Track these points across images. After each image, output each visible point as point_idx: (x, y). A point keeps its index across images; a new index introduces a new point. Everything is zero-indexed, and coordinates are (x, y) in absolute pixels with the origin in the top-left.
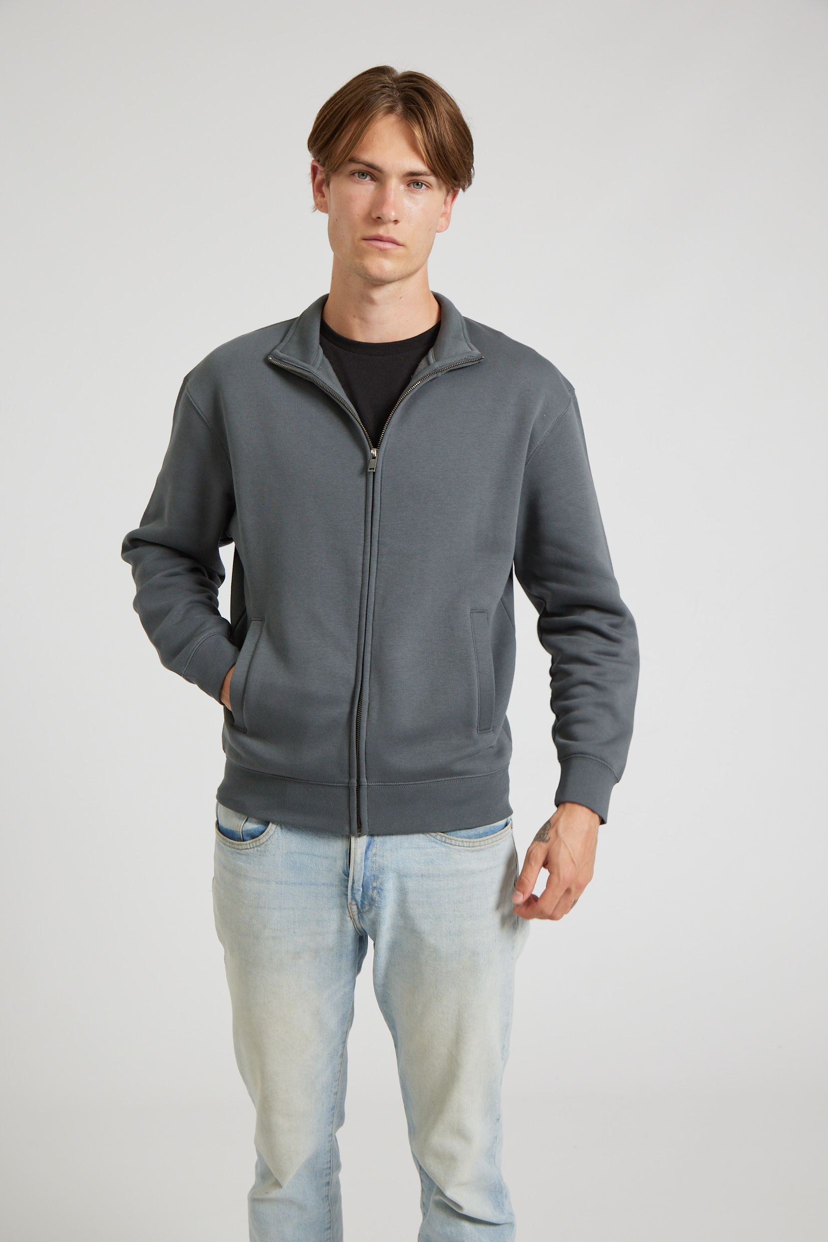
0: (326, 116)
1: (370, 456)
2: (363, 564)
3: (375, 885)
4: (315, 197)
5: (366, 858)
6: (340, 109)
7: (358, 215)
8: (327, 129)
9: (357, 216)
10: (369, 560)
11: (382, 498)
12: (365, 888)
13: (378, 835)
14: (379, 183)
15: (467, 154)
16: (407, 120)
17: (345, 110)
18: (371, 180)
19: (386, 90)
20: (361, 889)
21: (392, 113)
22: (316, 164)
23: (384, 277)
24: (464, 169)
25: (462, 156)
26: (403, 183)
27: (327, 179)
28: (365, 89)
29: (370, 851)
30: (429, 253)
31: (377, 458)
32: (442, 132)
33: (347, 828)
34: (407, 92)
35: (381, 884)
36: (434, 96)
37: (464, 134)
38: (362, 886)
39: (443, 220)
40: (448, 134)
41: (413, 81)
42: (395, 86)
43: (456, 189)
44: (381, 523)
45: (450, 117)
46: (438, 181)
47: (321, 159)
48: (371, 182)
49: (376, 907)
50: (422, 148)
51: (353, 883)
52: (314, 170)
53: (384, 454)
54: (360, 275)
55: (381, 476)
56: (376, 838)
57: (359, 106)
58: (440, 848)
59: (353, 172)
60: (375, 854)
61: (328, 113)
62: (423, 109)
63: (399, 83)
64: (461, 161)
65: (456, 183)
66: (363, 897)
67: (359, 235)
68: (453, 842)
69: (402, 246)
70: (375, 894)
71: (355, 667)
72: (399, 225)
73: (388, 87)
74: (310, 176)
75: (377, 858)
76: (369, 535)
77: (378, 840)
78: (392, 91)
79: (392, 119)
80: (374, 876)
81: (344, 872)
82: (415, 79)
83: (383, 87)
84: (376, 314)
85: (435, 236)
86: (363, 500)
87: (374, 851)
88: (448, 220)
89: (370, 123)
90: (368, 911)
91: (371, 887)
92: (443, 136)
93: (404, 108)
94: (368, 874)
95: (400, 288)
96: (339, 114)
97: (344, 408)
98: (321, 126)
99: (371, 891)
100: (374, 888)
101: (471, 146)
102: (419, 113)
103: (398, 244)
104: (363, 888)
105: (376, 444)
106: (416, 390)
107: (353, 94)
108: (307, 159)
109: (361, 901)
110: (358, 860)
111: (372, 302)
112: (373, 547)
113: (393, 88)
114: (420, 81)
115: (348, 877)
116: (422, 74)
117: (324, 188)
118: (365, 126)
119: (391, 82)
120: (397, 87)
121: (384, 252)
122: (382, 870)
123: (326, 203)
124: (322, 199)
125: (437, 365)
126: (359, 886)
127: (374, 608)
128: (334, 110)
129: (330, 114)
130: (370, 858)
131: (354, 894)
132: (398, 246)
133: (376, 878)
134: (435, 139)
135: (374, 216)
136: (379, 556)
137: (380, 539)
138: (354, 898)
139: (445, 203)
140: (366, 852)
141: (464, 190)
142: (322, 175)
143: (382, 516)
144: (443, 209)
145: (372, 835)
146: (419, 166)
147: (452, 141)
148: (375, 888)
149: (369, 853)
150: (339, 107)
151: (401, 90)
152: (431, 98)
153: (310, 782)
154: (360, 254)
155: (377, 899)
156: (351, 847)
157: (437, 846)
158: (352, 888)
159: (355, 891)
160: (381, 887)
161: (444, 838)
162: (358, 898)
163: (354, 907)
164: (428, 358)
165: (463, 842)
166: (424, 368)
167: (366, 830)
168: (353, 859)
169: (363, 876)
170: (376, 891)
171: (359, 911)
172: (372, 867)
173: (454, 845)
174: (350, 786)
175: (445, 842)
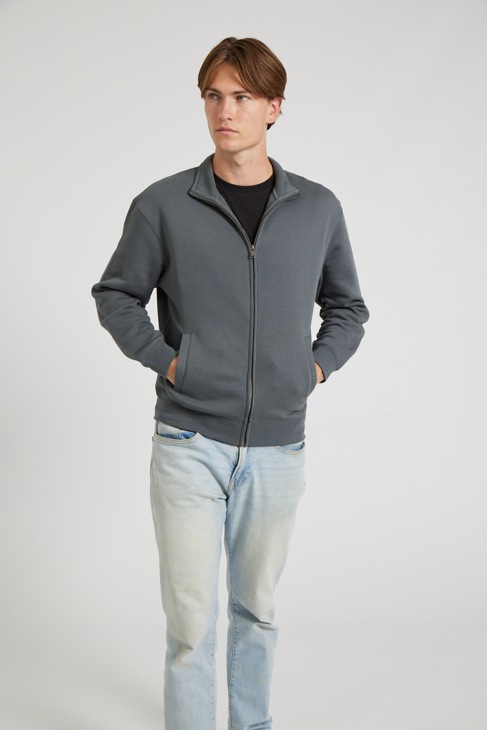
1: (250, 249)
3: (248, 471)
11: (258, 272)
13: (252, 447)
20: (240, 473)
31: (254, 250)
33: (238, 443)
35: (252, 470)
51: (238, 469)
53: (258, 248)
55: (257, 260)
68: (287, 452)
69: (237, 132)
70: (247, 476)
75: (251, 457)
77: (250, 448)
80: (248, 466)
81: (233, 463)
84: (240, 170)
86: (248, 273)
87: (250, 454)
90: (241, 485)
91: (246, 472)
94: (246, 465)
99: (245, 475)
103: (234, 132)
104: (242, 473)
109: (238, 480)
111: (237, 165)
115: (236, 466)
122: (252, 464)
126: (240, 471)
131: (236, 476)
133: (249, 467)
138: (235, 478)
143: (259, 282)
146: (239, 88)
148: (248, 472)
155: (247, 479)
156: (240, 452)
157: (279, 454)
158: (237, 472)
159: (237, 474)
160: (251, 472)
161: (283, 450)
162: (237, 478)
163: (233, 483)
164: (273, 195)
165: (291, 452)
166: (274, 201)
167: (247, 443)
168: (241, 457)
169: (244, 466)
170: (248, 474)
171: (235, 485)
172: (248, 462)
173: (287, 454)
174: (244, 421)
175: (283, 452)
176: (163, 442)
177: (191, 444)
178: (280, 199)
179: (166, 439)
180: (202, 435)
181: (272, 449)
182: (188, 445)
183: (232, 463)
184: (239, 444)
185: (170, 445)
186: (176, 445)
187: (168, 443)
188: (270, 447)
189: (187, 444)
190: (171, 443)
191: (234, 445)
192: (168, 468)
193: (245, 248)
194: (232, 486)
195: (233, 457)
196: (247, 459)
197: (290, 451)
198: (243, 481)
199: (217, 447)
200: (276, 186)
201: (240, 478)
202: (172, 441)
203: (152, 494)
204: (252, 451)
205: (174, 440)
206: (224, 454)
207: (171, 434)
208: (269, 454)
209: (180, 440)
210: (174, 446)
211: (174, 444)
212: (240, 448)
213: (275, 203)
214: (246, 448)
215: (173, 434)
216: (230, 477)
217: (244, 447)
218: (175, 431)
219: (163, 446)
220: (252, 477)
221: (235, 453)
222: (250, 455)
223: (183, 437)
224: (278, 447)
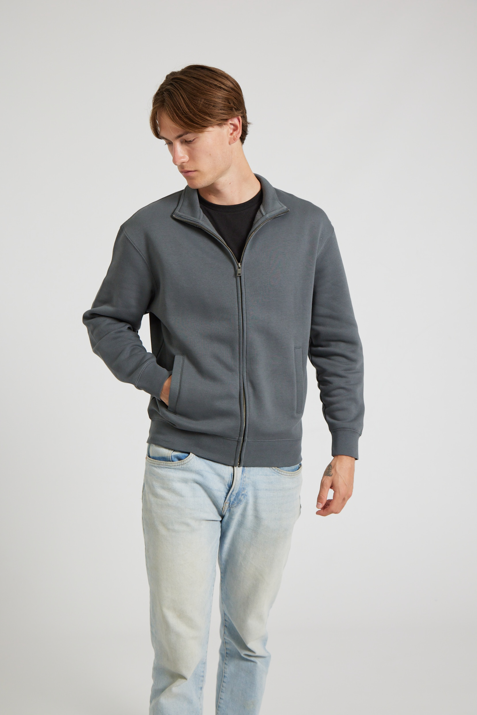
1: (237, 267)
2: (239, 325)
3: (243, 493)
5: (241, 477)
11: (246, 290)
20: (235, 495)
31: (241, 268)
33: (233, 462)
35: (247, 492)
51: (233, 491)
53: (244, 266)
55: (243, 278)
76: (240, 309)
77: (246, 468)
80: (243, 488)
81: (228, 485)
86: (235, 291)
87: (245, 475)
90: (235, 506)
91: (241, 494)
94: (241, 487)
99: (240, 496)
104: (236, 495)
105: (240, 261)
106: (258, 230)
110: (238, 478)
115: (231, 488)
126: (234, 493)
133: (244, 489)
140: (241, 475)
148: (243, 494)
149: (243, 475)
155: (242, 501)
156: (235, 473)
157: (275, 475)
158: (231, 494)
159: (232, 496)
160: (246, 494)
161: (278, 471)
162: (232, 499)
163: (227, 504)
164: (261, 212)
165: (288, 473)
166: (261, 218)
167: (242, 463)
168: (236, 479)
169: (239, 488)
170: (243, 496)
171: (229, 507)
172: (243, 484)
174: (239, 440)
175: (279, 473)
176: (155, 465)
177: (184, 466)
178: (268, 216)
179: (158, 462)
180: (196, 455)
181: (267, 470)
182: (182, 467)
183: (226, 484)
184: (234, 464)
185: (162, 468)
186: (168, 468)
187: (160, 465)
188: (266, 468)
189: (180, 466)
190: (164, 466)
191: (229, 465)
192: (161, 492)
193: (232, 266)
194: (227, 507)
195: (228, 478)
196: (242, 480)
197: (285, 472)
198: (238, 503)
199: (212, 468)
200: (263, 203)
201: (235, 500)
202: (164, 464)
203: (143, 519)
204: (247, 471)
205: (167, 463)
206: (219, 475)
207: (163, 456)
208: (265, 475)
209: (172, 462)
210: (166, 469)
211: (167, 467)
212: (235, 468)
213: (263, 219)
214: (241, 468)
215: (166, 456)
216: (224, 498)
217: (239, 467)
218: (168, 454)
219: (155, 469)
220: (247, 499)
221: (230, 474)
222: (245, 477)
223: (176, 459)
224: (273, 468)
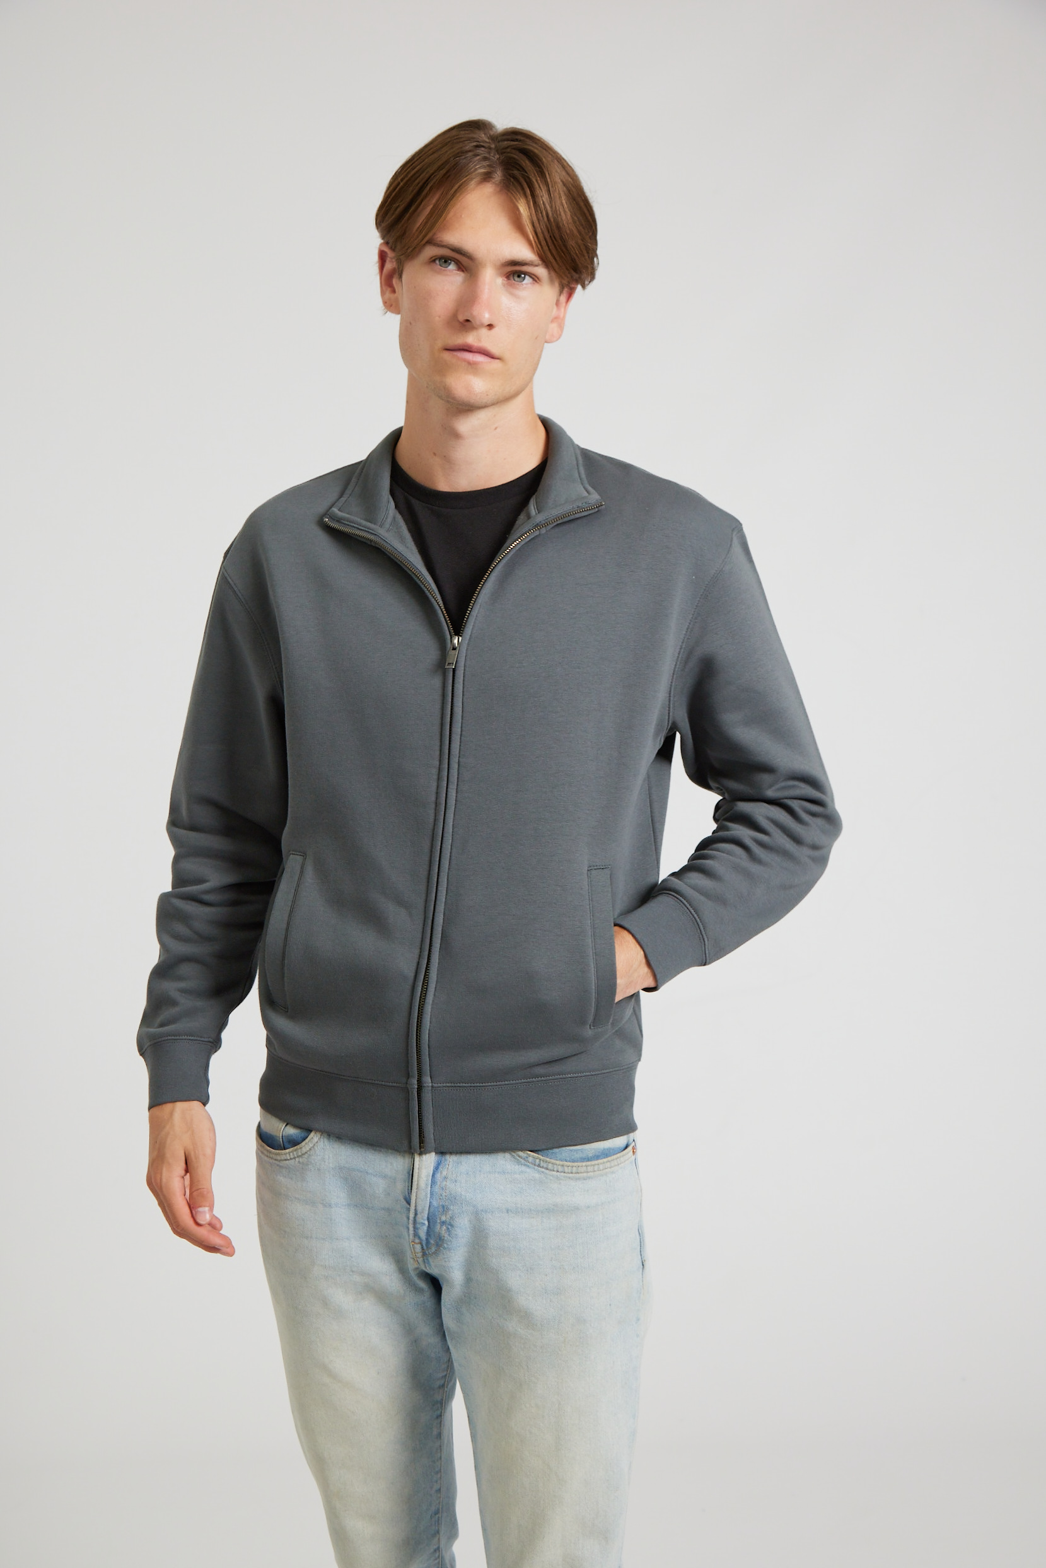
0: (399, 184)
1: (449, 646)
2: (437, 793)
3: (443, 1218)
4: (383, 293)
5: (433, 1182)
6: (417, 175)
7: (439, 317)
8: (399, 200)
9: (437, 318)
10: (445, 788)
11: (465, 704)
12: (431, 1221)
13: (451, 1153)
14: (469, 275)
15: (590, 237)
16: (509, 191)
17: (425, 176)
18: (458, 270)
19: (480, 151)
20: (426, 1223)
21: (489, 182)
22: (386, 249)
23: (472, 401)
24: (587, 257)
25: (583, 239)
26: (501, 275)
27: (399, 268)
28: (452, 148)
29: (439, 1174)
30: (535, 370)
31: (458, 648)
32: (558, 208)
33: (408, 1145)
34: (509, 154)
35: (452, 1218)
36: (546, 159)
37: (586, 211)
38: (428, 1219)
39: (554, 327)
40: (565, 211)
41: (517, 140)
42: (493, 146)
43: (573, 286)
44: (462, 738)
45: (567, 188)
46: (549, 274)
47: (391, 241)
48: (459, 272)
49: (445, 1248)
50: (529, 230)
51: (416, 1214)
52: (382, 257)
53: (468, 644)
54: (440, 397)
55: (464, 673)
56: (448, 1157)
57: (443, 172)
58: (532, 1173)
59: (434, 258)
60: (446, 1178)
61: (402, 180)
62: (531, 177)
63: (499, 142)
64: (582, 247)
65: (576, 276)
66: (428, 1234)
67: (440, 344)
68: (550, 1166)
69: (498, 359)
70: (443, 1231)
71: (421, 930)
72: (494, 331)
73: (483, 147)
74: (378, 265)
75: (448, 1183)
76: (445, 754)
77: (451, 1159)
78: (489, 153)
79: (488, 189)
80: (443, 1207)
82: (519, 137)
83: (477, 146)
84: (462, 453)
85: (543, 348)
86: (438, 706)
87: (444, 1173)
88: (561, 327)
89: (458, 195)
90: (435, 1253)
91: (439, 1221)
92: (558, 212)
93: (504, 175)
94: (435, 1203)
95: (495, 416)
96: (417, 181)
97: (417, 581)
98: (392, 196)
99: (438, 1226)
100: (443, 1223)
101: (594, 227)
102: (525, 184)
103: (492, 357)
104: (429, 1222)
105: (458, 630)
106: (512, 553)
107: (436, 155)
108: (373, 240)
109: (427, 1239)
110: (422, 1184)
111: (456, 436)
112: (451, 771)
113: (490, 148)
114: (528, 140)
115: (409, 1204)
116: (530, 132)
117: (395, 281)
118: (451, 199)
119: (487, 140)
120: (496, 147)
121: (472, 366)
122: (453, 1199)
123: (397, 300)
124: (393, 296)
125: (540, 518)
126: (423, 1219)
127: (451, 853)
128: (409, 176)
129: (405, 181)
130: (439, 1183)
131: (417, 1229)
132: (492, 360)
133: (445, 1209)
134: (548, 216)
135: (461, 318)
136: (460, 783)
137: (461, 760)
138: (416, 1235)
139: (557, 303)
140: (433, 1175)
141: (584, 287)
142: (393, 262)
143: (463, 729)
144: (555, 311)
145: (441, 1153)
146: (523, 251)
147: (571, 221)
149: (438, 1176)
150: (417, 172)
151: (501, 151)
152: (543, 164)
153: (360, 1080)
154: (441, 369)
155: (446, 1238)
156: (414, 1167)
157: (528, 1170)
158: (415, 1220)
159: (418, 1226)
160: (452, 1221)
161: (538, 1161)
162: (423, 1234)
163: (421, 1247)
165: (563, 1166)
166: (523, 524)
167: (431, 1144)
168: (416, 1183)
169: (428, 1205)
170: (446, 1228)
171: (424, 1253)
173: (551, 1170)
174: (408, 1087)
175: (539, 1166)
181: (503, 1161)
184: (410, 1147)
189: (296, 1159)
191: (402, 1152)
194: (420, 1255)
196: (437, 1187)
198: (438, 1246)
204: (451, 1164)
212: (415, 1157)
214: (432, 1156)
217: (423, 1153)
221: (407, 1171)
224: (521, 1153)
